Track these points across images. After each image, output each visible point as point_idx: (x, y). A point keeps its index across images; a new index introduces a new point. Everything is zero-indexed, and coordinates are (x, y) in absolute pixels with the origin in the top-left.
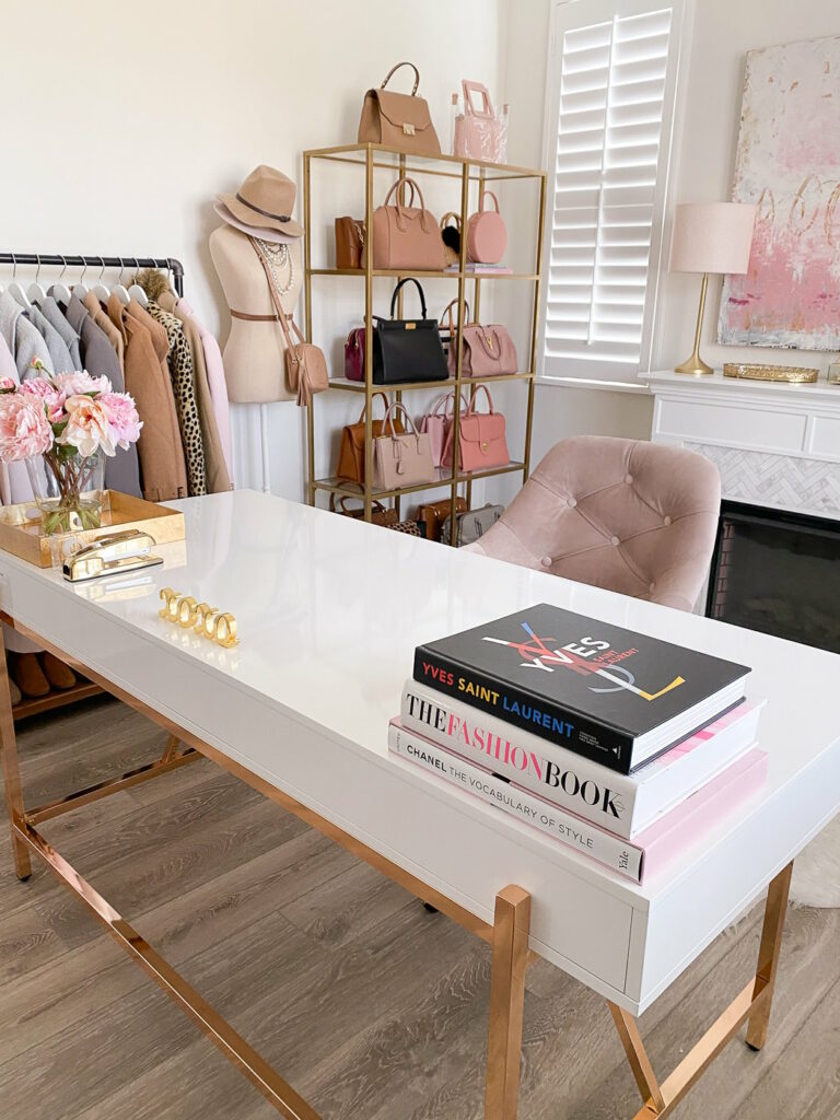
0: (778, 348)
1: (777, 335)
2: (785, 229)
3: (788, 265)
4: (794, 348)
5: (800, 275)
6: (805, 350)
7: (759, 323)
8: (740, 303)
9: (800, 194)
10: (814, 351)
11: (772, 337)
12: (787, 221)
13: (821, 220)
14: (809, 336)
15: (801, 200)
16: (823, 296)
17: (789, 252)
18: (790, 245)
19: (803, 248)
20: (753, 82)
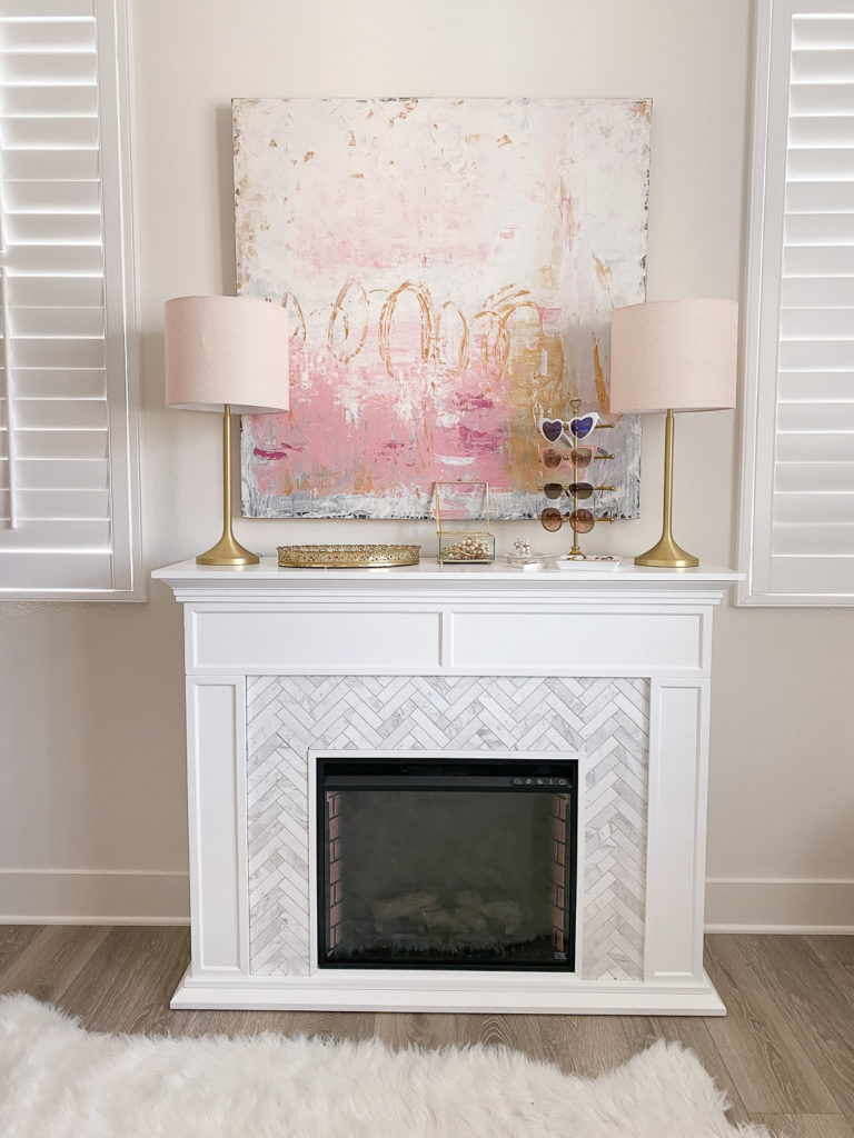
0: (341, 519)
1: (335, 501)
2: (324, 352)
3: (336, 403)
4: (363, 517)
5: (356, 417)
6: (378, 520)
7: (305, 485)
8: (272, 456)
9: (338, 304)
10: (392, 519)
11: (327, 504)
12: (326, 341)
13: (373, 341)
14: (381, 501)
15: (340, 314)
16: (392, 445)
17: (334, 384)
18: (336, 375)
19: (355, 380)
20: (246, 143)
